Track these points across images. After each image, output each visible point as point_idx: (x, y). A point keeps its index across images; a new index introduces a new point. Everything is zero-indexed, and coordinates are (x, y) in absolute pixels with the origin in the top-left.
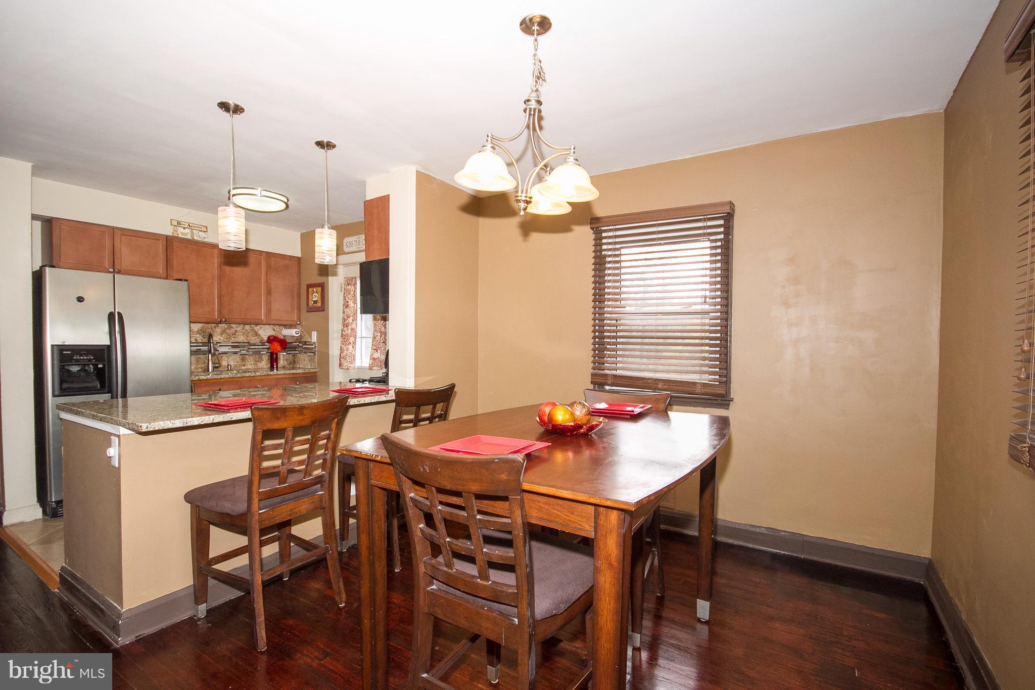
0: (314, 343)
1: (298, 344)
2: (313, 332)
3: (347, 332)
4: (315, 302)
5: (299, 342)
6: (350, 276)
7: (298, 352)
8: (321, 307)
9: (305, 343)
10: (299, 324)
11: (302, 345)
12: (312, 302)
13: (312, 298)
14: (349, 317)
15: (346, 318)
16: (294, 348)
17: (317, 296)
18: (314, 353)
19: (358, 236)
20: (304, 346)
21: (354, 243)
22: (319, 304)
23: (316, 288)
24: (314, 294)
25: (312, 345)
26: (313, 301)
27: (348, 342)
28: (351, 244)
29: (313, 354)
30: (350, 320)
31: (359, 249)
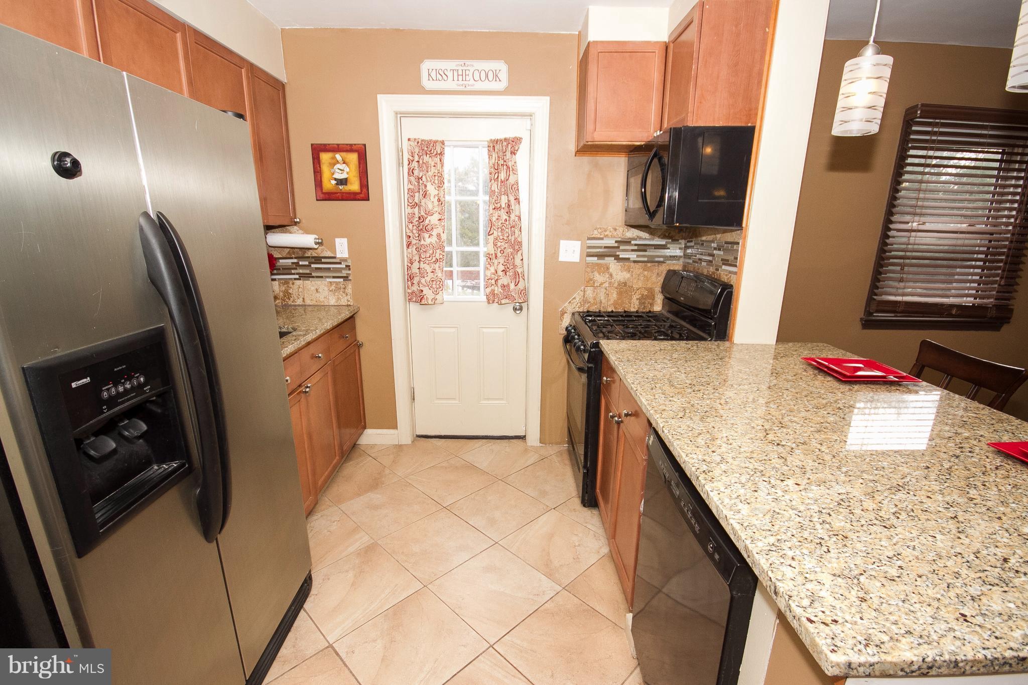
0: (345, 260)
1: (295, 261)
2: (338, 241)
3: (428, 241)
4: (343, 182)
5: (296, 258)
6: (427, 138)
7: (297, 277)
8: (361, 193)
9: (318, 260)
10: (296, 223)
11: (307, 263)
12: (334, 182)
13: (333, 174)
14: (429, 213)
15: (426, 216)
16: (287, 270)
17: (347, 169)
18: (346, 278)
19: (461, 62)
20: (313, 266)
21: (450, 74)
22: (354, 186)
23: (344, 154)
24: (338, 166)
25: (340, 263)
26: (335, 179)
27: (434, 259)
28: (442, 75)
29: (342, 280)
30: (433, 219)
31: (462, 88)
